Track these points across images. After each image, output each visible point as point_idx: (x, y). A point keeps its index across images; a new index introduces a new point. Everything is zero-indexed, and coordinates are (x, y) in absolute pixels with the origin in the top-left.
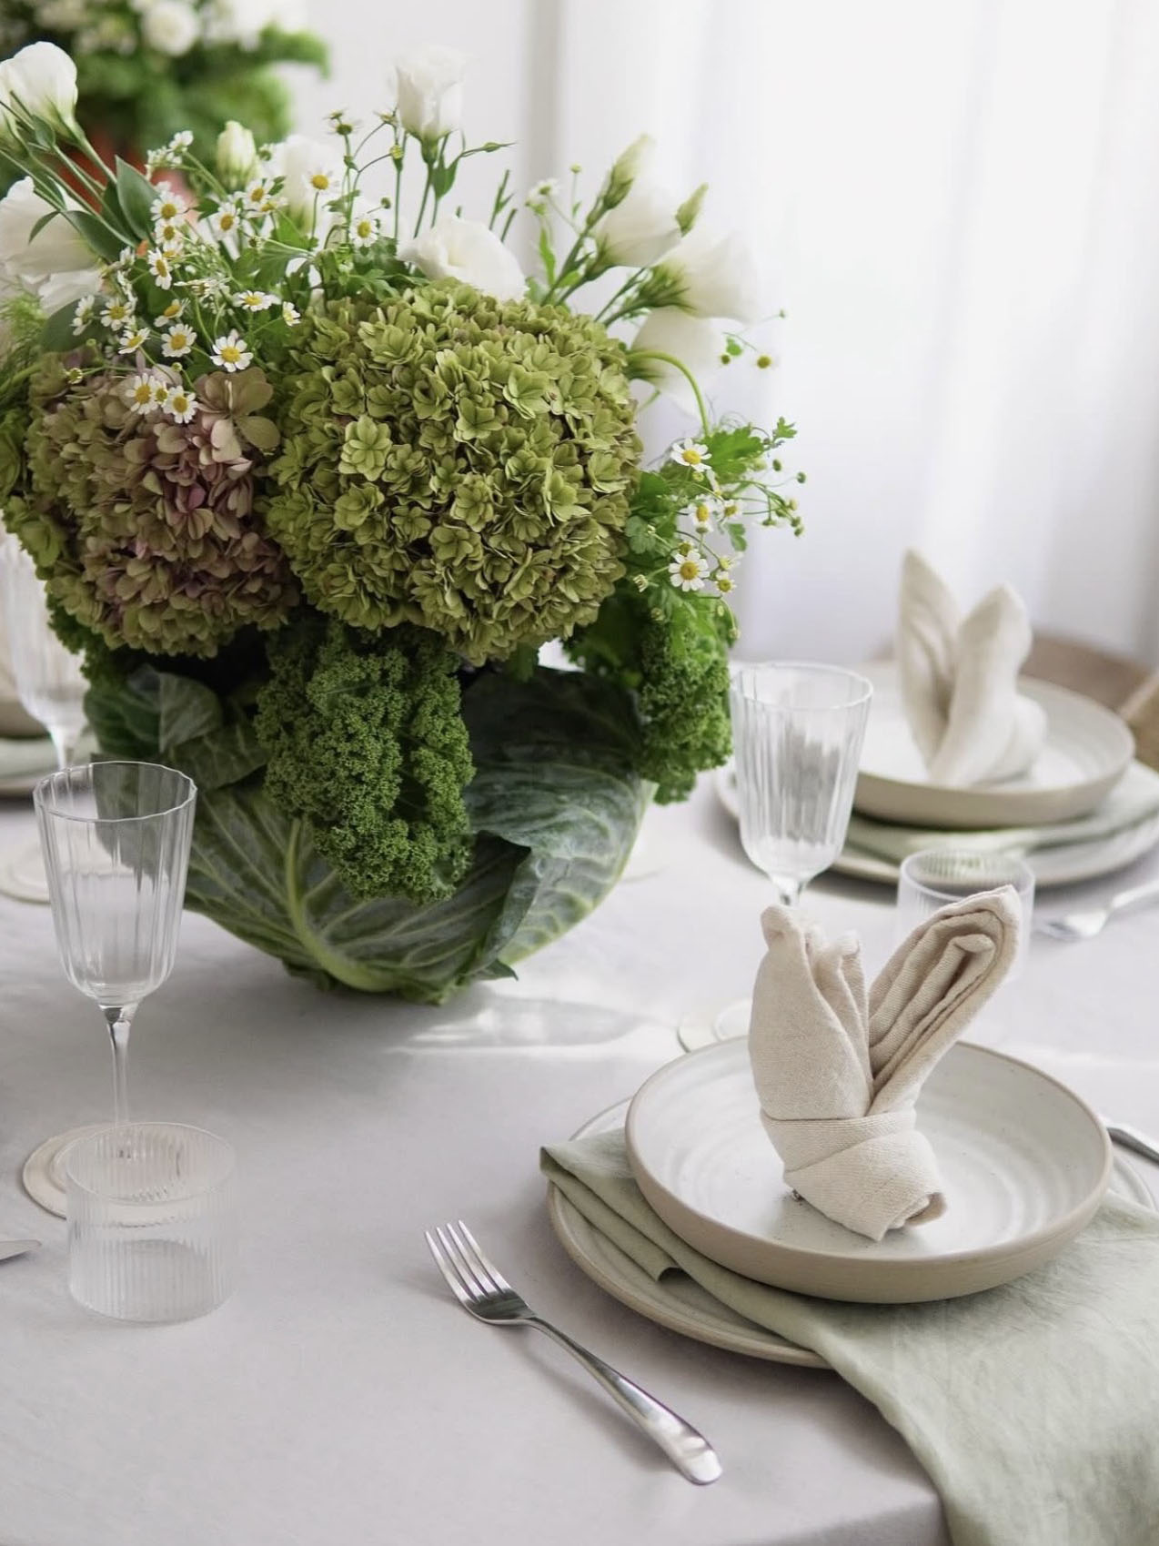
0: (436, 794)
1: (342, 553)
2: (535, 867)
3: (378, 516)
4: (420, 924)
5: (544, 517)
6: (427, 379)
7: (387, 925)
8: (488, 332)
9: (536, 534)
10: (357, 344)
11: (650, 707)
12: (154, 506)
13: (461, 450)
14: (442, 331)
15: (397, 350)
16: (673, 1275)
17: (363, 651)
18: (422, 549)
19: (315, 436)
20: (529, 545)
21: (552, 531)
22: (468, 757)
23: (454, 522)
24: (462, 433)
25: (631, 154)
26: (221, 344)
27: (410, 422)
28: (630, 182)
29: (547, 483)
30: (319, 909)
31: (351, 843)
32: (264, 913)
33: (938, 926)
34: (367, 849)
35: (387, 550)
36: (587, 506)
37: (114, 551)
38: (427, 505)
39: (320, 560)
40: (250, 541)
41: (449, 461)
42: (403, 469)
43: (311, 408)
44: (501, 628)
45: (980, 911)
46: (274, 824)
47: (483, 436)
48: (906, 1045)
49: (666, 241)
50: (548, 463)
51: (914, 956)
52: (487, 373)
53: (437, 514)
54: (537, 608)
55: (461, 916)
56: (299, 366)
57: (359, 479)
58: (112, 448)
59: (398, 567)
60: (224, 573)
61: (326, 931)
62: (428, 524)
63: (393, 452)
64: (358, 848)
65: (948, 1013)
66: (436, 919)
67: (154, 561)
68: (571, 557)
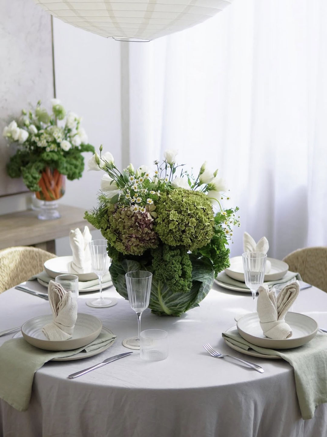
0: (188, 273)
1: (170, 233)
2: (203, 285)
3: (177, 227)
4: (182, 298)
5: (204, 225)
6: (182, 203)
7: (176, 299)
8: (189, 195)
9: (202, 228)
10: (169, 199)
11: (218, 257)
12: (138, 228)
13: (189, 215)
14: (182, 196)
15: (176, 199)
16: (250, 349)
17: (173, 250)
18: (184, 231)
19: (164, 214)
20: (201, 230)
21: (205, 227)
22: (192, 267)
23: (189, 226)
24: (189, 212)
25: (204, 165)
26: (148, 200)
27: (180, 211)
28: (204, 169)
29: (204, 219)
30: (164, 297)
31: (175, 282)
32: (153, 299)
33: (286, 288)
34: (177, 283)
35: (178, 232)
36: (209, 223)
37: (129, 237)
38: (184, 224)
39: (166, 235)
40: (153, 233)
41: (187, 217)
42: (180, 218)
43: (162, 210)
44: (196, 244)
45: (293, 284)
46: (155, 283)
47: (192, 212)
48: (283, 308)
49: (212, 179)
50: (203, 216)
51: (283, 293)
52: (192, 202)
53: (187, 225)
54: (202, 240)
55: (189, 296)
56: (158, 203)
57: (173, 220)
58: (129, 219)
59: (180, 235)
60: (148, 239)
61: (165, 301)
62: (185, 227)
63: (178, 216)
64: (176, 283)
65: (289, 302)
66: (185, 297)
67: (136, 238)
68: (208, 231)
